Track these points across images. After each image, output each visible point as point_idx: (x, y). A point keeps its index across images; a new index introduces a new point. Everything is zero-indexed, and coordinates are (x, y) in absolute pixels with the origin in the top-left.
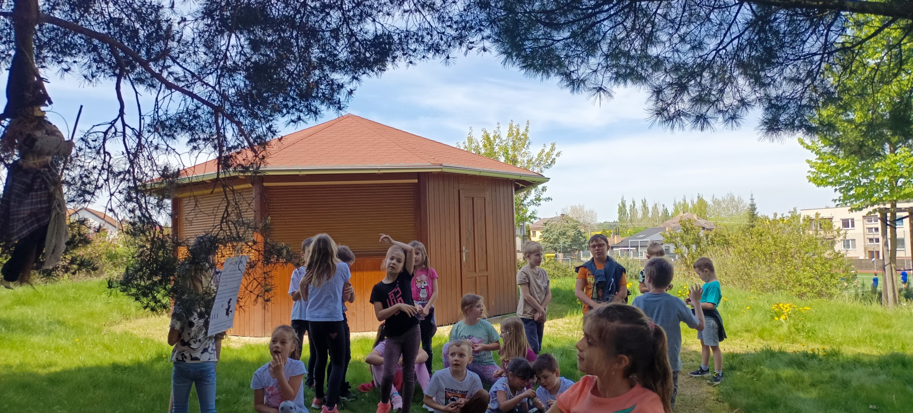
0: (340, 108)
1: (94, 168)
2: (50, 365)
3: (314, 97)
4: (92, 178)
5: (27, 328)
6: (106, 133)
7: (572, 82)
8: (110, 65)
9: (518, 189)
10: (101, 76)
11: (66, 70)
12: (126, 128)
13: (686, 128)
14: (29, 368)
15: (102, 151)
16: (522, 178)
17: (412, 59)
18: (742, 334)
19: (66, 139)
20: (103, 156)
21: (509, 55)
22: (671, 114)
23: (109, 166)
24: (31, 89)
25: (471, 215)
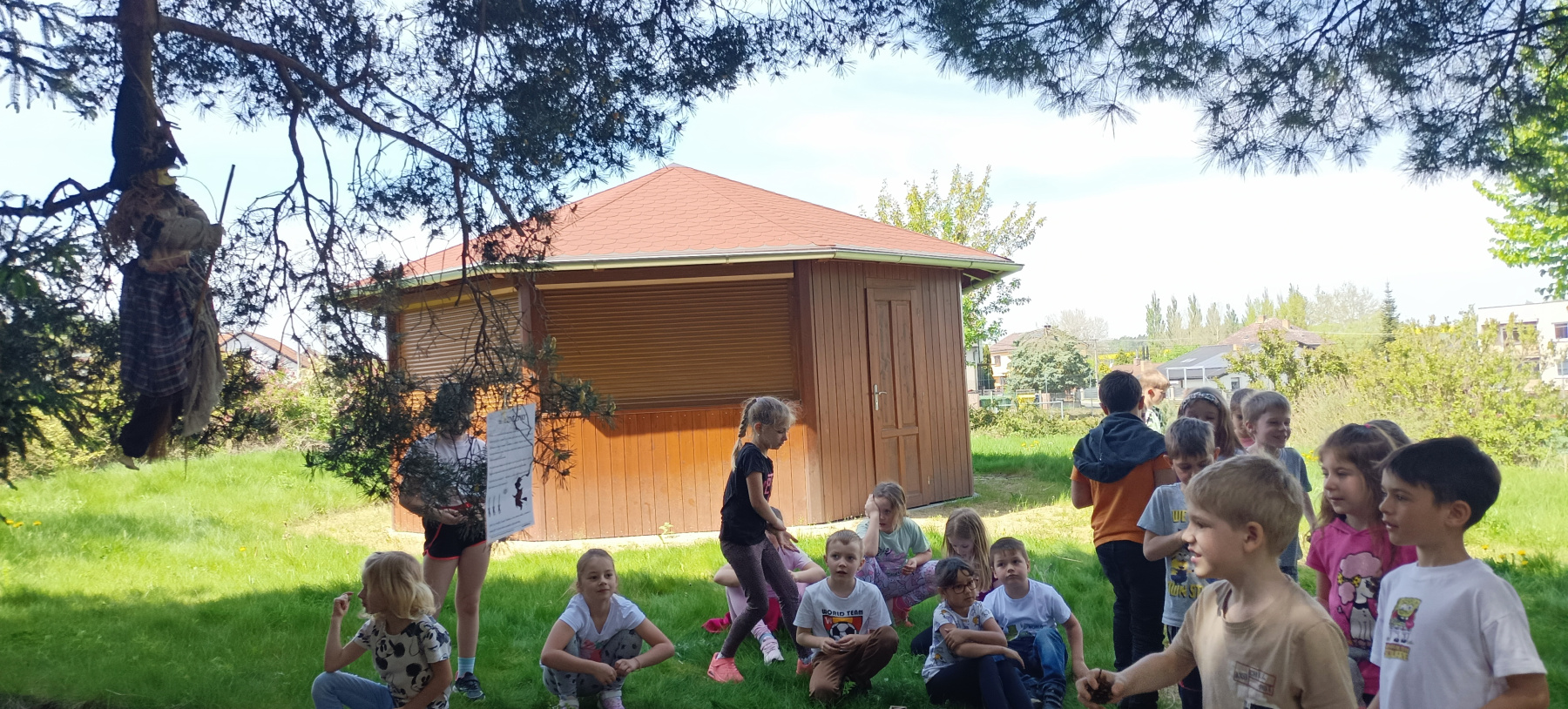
0: (661, 154)
1: (262, 267)
2: (202, 590)
3: (617, 138)
4: (259, 284)
5: (163, 531)
6: (277, 210)
7: (1062, 98)
8: (276, 94)
9: (968, 285)
10: (264, 114)
11: (207, 106)
12: (310, 199)
13: (1266, 170)
14: (169, 595)
15: (272, 239)
16: (975, 266)
17: (780, 67)
19: (213, 221)
20: (274, 248)
21: (948, 51)
22: (1240, 149)
23: (286, 264)
24: (151, 140)
25: (886, 331)
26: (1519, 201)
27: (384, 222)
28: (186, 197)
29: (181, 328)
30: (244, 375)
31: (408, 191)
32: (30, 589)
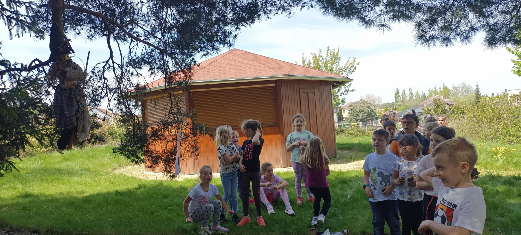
0: (230, 46)
1: (100, 87)
2: (83, 192)
3: (215, 40)
4: (98, 92)
5: (71, 173)
6: (104, 67)
7: (366, 22)
9: (334, 86)
10: (97, 36)
11: (78, 34)
12: (115, 64)
13: (437, 46)
14: (72, 194)
15: (103, 77)
16: (336, 80)
17: (269, 15)
19: (84, 71)
20: (103, 80)
21: (327, 9)
23: (107, 85)
24: (62, 45)
25: (307, 103)
27: (138, 70)
28: (75, 63)
29: (73, 107)
30: (94, 122)
32: (28, 193)
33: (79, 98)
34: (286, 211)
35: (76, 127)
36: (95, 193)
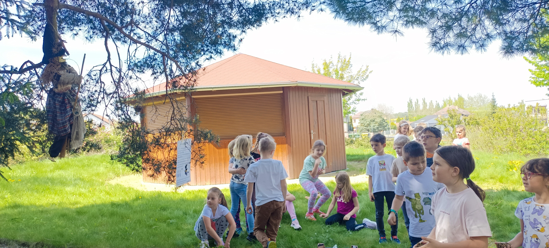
0: (235, 50)
1: (96, 91)
2: (76, 203)
3: (219, 44)
4: (95, 97)
5: (63, 182)
6: (101, 71)
7: (378, 28)
8: (100, 30)
9: (344, 94)
10: (95, 37)
11: (76, 35)
12: (112, 67)
13: (451, 53)
14: (65, 205)
15: (99, 81)
16: (347, 88)
17: (277, 18)
18: (489, 180)
20: (100, 84)
21: (338, 13)
22: (442, 45)
23: (104, 90)
25: (315, 111)
26: (540, 64)
27: (138, 74)
28: (69, 66)
29: (67, 112)
30: (90, 129)
31: (145, 63)
32: (17, 204)
33: (73, 103)
34: (292, 226)
35: (70, 134)
36: (90, 204)
